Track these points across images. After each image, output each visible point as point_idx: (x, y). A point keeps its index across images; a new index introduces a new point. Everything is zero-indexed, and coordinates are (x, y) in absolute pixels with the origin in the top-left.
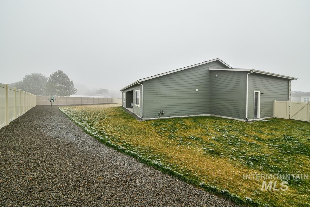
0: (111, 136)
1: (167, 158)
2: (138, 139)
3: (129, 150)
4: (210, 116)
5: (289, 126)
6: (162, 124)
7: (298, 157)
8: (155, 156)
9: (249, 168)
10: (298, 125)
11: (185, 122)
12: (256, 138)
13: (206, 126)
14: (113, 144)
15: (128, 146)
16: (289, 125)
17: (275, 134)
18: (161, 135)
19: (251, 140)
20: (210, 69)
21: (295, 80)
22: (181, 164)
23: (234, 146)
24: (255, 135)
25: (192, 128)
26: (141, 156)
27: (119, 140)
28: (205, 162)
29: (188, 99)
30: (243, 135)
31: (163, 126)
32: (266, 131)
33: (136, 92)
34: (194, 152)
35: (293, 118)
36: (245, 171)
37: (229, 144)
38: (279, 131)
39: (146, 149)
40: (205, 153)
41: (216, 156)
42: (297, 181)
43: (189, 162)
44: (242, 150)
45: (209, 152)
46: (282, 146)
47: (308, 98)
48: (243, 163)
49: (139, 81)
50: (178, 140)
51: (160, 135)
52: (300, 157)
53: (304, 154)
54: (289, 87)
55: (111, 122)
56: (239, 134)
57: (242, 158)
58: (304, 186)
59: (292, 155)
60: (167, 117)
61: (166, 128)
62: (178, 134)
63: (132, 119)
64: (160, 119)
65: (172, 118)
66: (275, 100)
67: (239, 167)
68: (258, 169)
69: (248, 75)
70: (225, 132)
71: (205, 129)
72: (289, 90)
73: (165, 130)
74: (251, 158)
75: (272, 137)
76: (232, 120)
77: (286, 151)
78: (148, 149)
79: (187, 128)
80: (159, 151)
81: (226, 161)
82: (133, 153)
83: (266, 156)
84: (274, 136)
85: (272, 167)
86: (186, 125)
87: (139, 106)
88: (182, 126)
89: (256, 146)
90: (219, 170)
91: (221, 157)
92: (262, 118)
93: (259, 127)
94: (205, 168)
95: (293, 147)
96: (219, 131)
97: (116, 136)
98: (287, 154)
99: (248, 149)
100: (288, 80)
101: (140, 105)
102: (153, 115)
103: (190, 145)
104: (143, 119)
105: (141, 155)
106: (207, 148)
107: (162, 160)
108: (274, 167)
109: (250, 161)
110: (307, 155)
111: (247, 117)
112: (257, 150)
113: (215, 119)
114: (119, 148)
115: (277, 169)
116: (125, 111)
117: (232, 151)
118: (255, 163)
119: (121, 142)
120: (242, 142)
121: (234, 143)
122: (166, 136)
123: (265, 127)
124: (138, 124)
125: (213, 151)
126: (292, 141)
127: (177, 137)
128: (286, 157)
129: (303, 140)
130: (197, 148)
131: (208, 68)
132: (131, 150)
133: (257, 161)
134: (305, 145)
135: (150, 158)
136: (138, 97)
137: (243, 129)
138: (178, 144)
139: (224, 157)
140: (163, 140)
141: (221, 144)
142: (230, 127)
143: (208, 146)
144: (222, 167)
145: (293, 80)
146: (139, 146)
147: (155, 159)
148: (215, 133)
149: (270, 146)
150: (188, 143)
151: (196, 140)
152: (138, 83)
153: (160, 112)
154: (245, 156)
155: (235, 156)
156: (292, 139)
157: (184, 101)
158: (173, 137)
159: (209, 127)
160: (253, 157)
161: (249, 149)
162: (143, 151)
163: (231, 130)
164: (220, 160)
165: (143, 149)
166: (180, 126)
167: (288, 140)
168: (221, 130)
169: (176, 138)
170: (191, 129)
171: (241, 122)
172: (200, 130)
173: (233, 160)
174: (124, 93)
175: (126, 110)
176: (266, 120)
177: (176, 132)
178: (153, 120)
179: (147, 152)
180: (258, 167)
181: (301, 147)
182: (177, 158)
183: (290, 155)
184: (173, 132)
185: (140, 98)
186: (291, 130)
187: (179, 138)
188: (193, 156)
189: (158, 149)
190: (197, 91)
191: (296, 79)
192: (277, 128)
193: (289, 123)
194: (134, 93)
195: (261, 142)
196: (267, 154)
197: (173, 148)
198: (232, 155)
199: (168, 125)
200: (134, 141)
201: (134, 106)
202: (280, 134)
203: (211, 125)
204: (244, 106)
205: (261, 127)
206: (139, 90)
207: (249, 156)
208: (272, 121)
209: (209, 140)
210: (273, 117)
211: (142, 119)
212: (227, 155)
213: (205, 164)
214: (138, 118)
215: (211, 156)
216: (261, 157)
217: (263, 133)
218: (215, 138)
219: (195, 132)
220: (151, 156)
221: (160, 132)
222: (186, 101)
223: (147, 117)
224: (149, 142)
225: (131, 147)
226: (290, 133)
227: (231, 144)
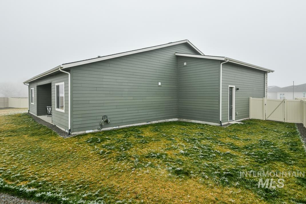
0: (4, 170)
1: (114, 193)
2: (62, 170)
3: (43, 192)
4: (177, 121)
5: (265, 129)
6: (107, 139)
7: (274, 165)
8: (94, 193)
9: (224, 186)
10: (274, 127)
11: (142, 133)
12: (231, 147)
13: (172, 136)
14: (9, 185)
15: (40, 185)
16: (265, 127)
17: (251, 139)
18: (105, 157)
19: (225, 150)
20: (177, 54)
21: (271, 73)
22: (137, 198)
23: (207, 160)
24: (230, 143)
25: (153, 140)
26: (68, 199)
27: (23, 176)
28: (170, 189)
29: (147, 98)
30: (216, 144)
31: (108, 142)
32: (242, 136)
33: (58, 87)
34: (156, 177)
35: (269, 119)
36: (219, 191)
37: (200, 158)
38: (255, 135)
39: (77, 185)
40: (170, 174)
41: (184, 177)
42: (274, 194)
43: (147, 192)
44: (216, 164)
45: (176, 173)
46: (259, 154)
47: (284, 94)
48: (217, 181)
49: (62, 66)
50: (132, 162)
51: (103, 158)
52: (276, 164)
53: (280, 160)
54: (265, 81)
55: (3, 144)
56: (211, 142)
57: (215, 174)
58: (279, 199)
59: (268, 163)
60: (115, 127)
61: (113, 144)
62: (132, 151)
63: (49, 136)
64: (103, 131)
65: (123, 128)
66: (251, 97)
67: (212, 188)
68: (234, 186)
69: (223, 64)
70: (195, 142)
71: (171, 140)
72: (265, 85)
73: (111, 149)
74: (225, 173)
75: (248, 143)
76: (203, 125)
77: (262, 159)
78: (81, 184)
79: (145, 142)
80: (101, 183)
81: (197, 181)
82: (50, 195)
83: (242, 169)
84: (250, 142)
85: (248, 181)
86: (145, 137)
87: (63, 111)
88: (138, 139)
89: (232, 156)
90: (188, 196)
91: (190, 178)
92: (237, 121)
93: (234, 132)
94: (170, 197)
95: (269, 153)
96: (188, 141)
97: (14, 170)
98: (264, 163)
99: (222, 161)
100: (264, 72)
101: (66, 110)
102: (91, 125)
103: (150, 166)
104: (72, 134)
105: (67, 197)
106: (173, 167)
107: (105, 198)
108: (250, 181)
109: (224, 178)
110: (282, 161)
111: (221, 120)
112: (232, 162)
113: (184, 125)
114: (22, 191)
115: (253, 183)
116: (34, 121)
117: (204, 167)
118: (230, 179)
119: (26, 180)
120: (216, 152)
121: (206, 155)
122: (113, 157)
123: (241, 131)
124: (61, 142)
125: (180, 170)
126: (268, 147)
127: (130, 157)
128: (262, 167)
129: (279, 144)
130: (160, 170)
131: (174, 53)
132: (46, 192)
133: (231, 175)
134: (280, 150)
135: (84, 199)
136: (62, 95)
137: (217, 136)
138: (132, 168)
139: (194, 177)
140: (107, 165)
141: (191, 160)
142: (202, 134)
143: (174, 163)
144: (192, 191)
145: (269, 72)
146: (63, 182)
147: (93, 198)
148: (183, 144)
149: (246, 155)
150: (147, 163)
151: (158, 157)
152: (60, 69)
153: (103, 119)
154: (219, 171)
155: (208, 172)
156: (268, 144)
157: (142, 101)
158: (123, 157)
159: (176, 136)
160: (228, 171)
161: (224, 162)
162: (71, 189)
163: (203, 139)
164: (190, 181)
165: (72, 186)
166: (135, 140)
167: (264, 145)
168: (191, 139)
169: (129, 160)
170: (151, 143)
171: (214, 126)
172: (164, 142)
173: (205, 179)
174: (33, 89)
175: (35, 119)
176: (241, 122)
177: (129, 150)
178: (90, 133)
179: (79, 189)
180: (233, 183)
181: (277, 153)
182: (130, 189)
183: (266, 164)
184: (125, 150)
185: (66, 97)
186: (267, 133)
187: (134, 158)
188: (153, 182)
189: (99, 181)
190: (160, 86)
191: (272, 71)
192: (253, 132)
193: (266, 124)
194: (52, 87)
195: (236, 151)
196: (243, 165)
197: (125, 175)
198: (204, 172)
199: (116, 139)
200: (53, 175)
201: (53, 111)
202: (256, 138)
203: (178, 134)
204: (217, 106)
205: (236, 132)
206: (63, 83)
207: (224, 171)
208: (248, 123)
209: (176, 155)
210: (248, 118)
211: (69, 134)
212: (198, 173)
213: (169, 191)
214: (63, 132)
215: (177, 178)
216: (237, 170)
217: (238, 139)
218: (183, 152)
219: (157, 146)
220: (85, 195)
221: (102, 152)
222: (144, 100)
223: (79, 129)
224: (82, 173)
225: (48, 185)
226: (266, 137)
227: (202, 158)
